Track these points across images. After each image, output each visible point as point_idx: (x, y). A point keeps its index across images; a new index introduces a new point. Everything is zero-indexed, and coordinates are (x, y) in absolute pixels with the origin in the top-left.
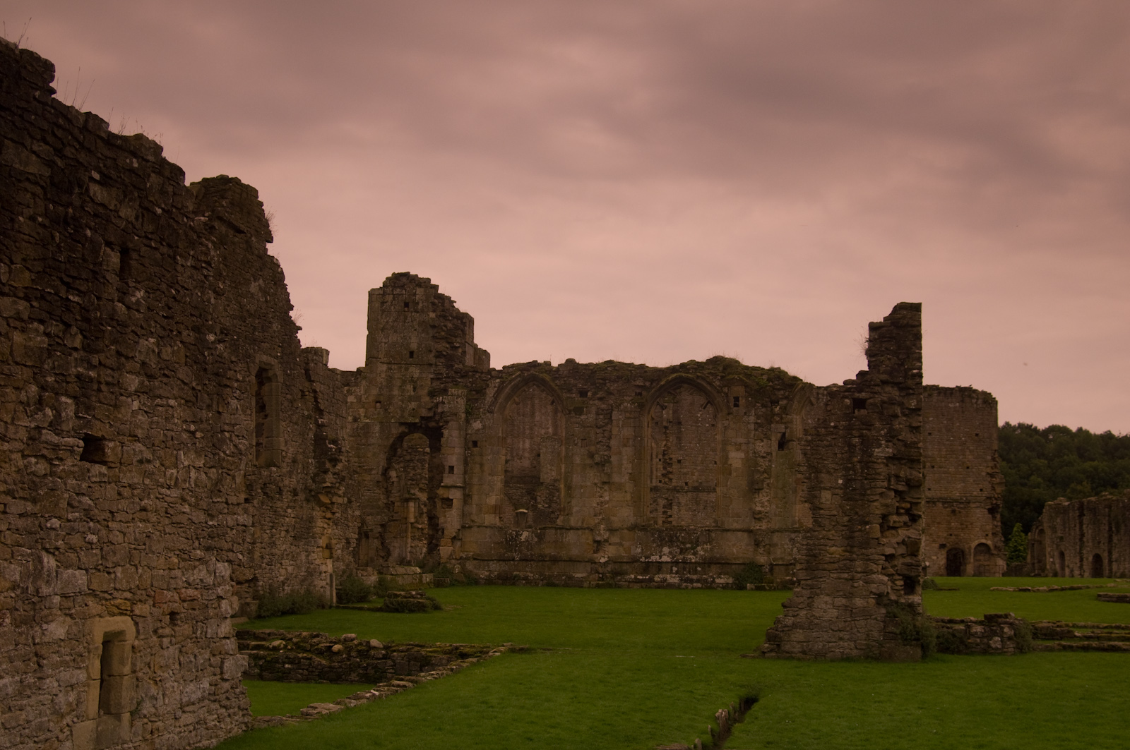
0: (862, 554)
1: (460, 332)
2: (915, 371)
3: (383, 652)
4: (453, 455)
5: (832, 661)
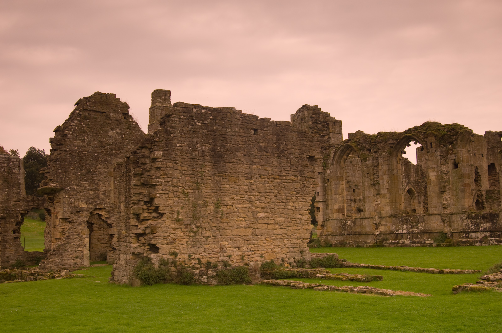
0: (129, 234)
1: (325, 129)
4: (318, 187)
5: (122, 286)
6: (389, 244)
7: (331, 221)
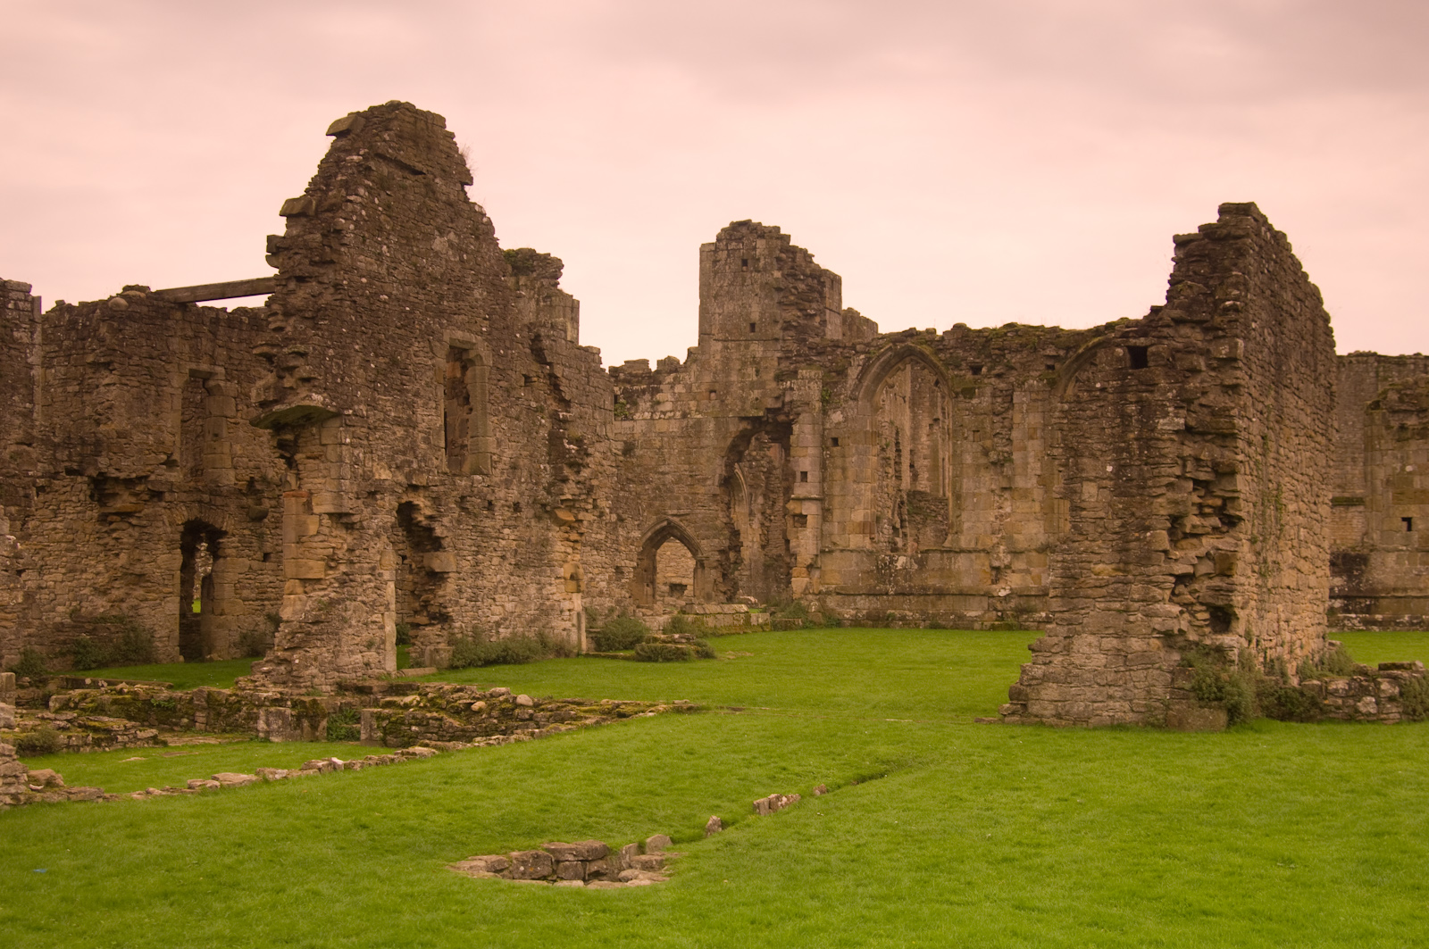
0: (1141, 574)
1: (816, 295)
2: (1228, 303)
3: (531, 711)
4: (806, 460)
5: (1095, 729)
6: (1039, 622)
7: (837, 554)
